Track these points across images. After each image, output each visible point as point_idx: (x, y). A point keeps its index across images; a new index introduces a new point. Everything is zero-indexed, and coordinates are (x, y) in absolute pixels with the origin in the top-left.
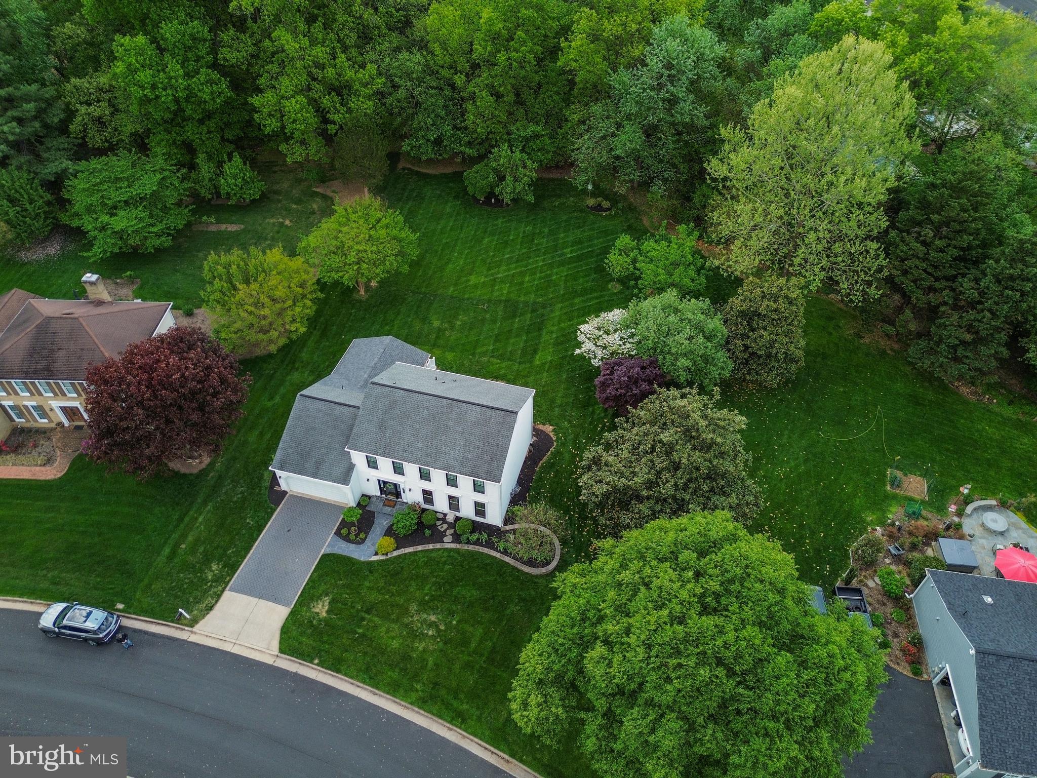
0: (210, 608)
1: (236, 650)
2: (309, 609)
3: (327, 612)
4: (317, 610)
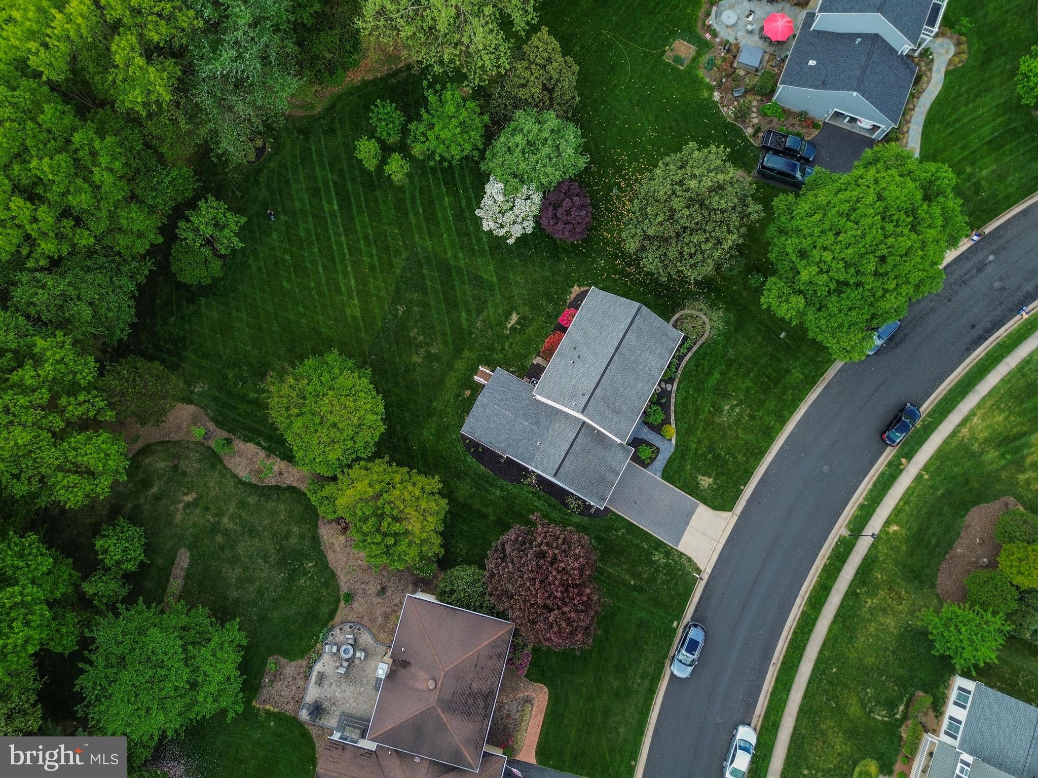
0: (690, 560)
1: (723, 541)
2: (705, 490)
3: (709, 477)
4: (706, 485)
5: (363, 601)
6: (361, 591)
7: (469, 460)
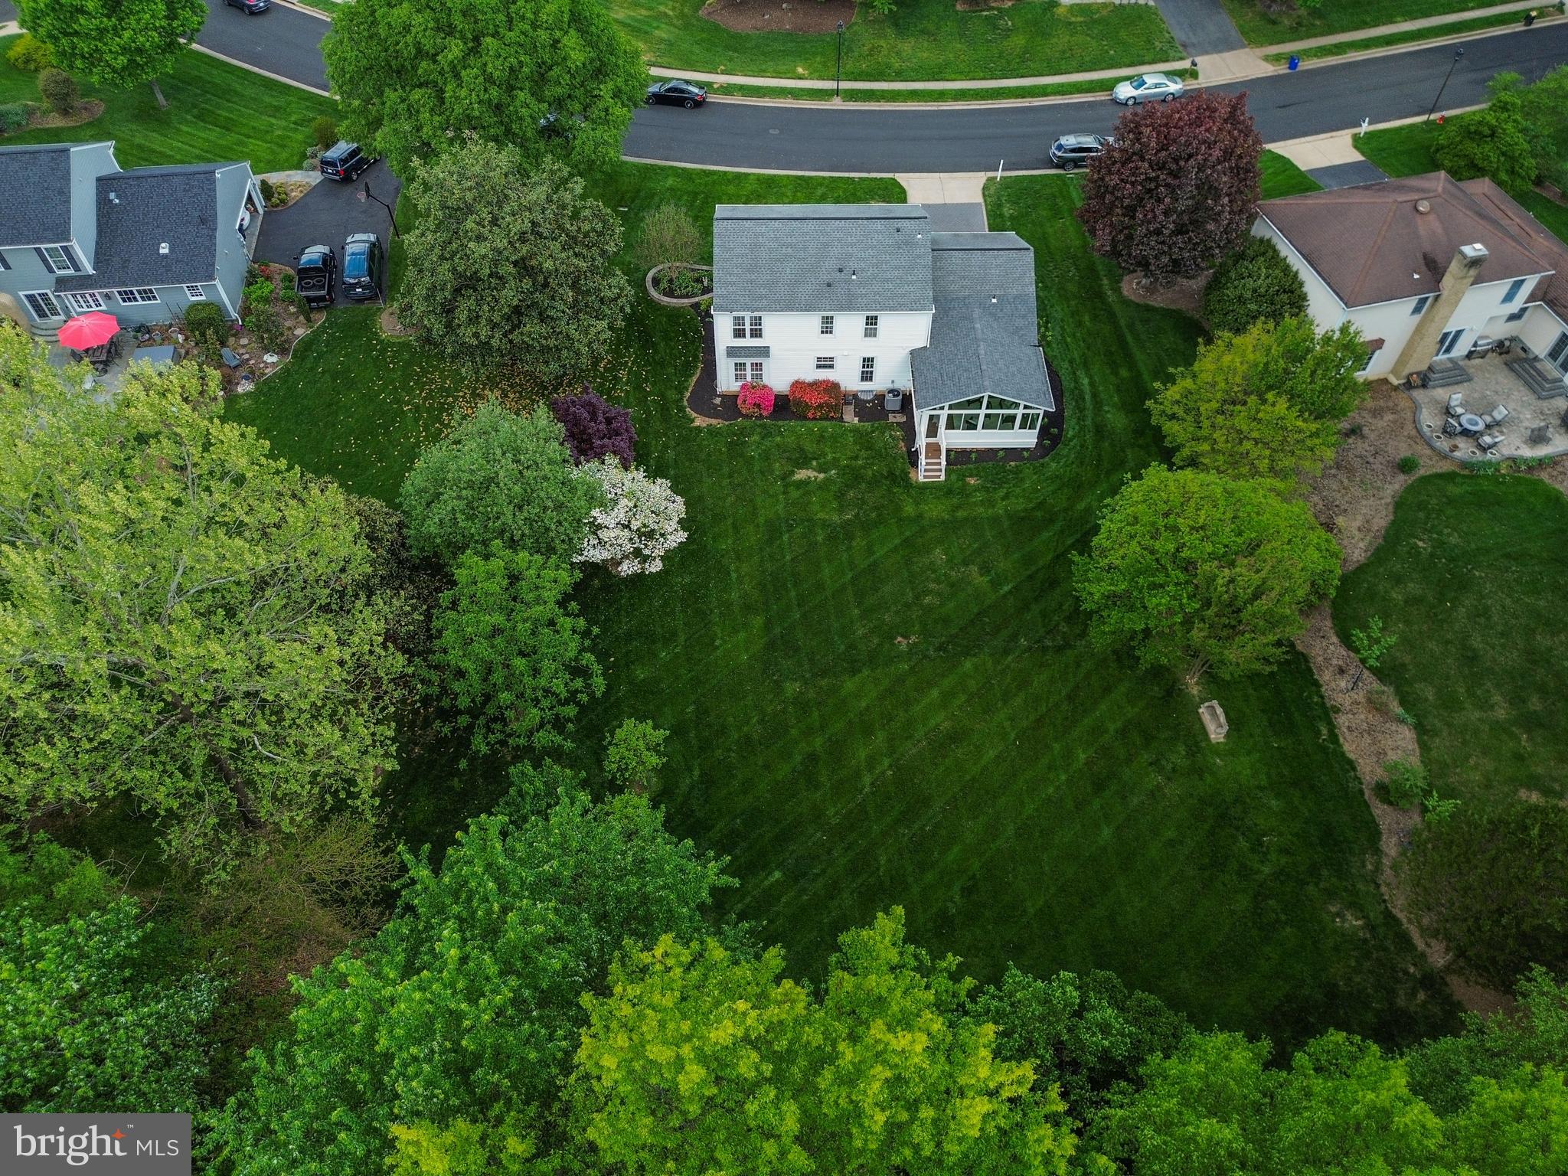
0: (985, 190)
5: (1389, 449)
6: (1380, 458)
7: (1071, 433)
